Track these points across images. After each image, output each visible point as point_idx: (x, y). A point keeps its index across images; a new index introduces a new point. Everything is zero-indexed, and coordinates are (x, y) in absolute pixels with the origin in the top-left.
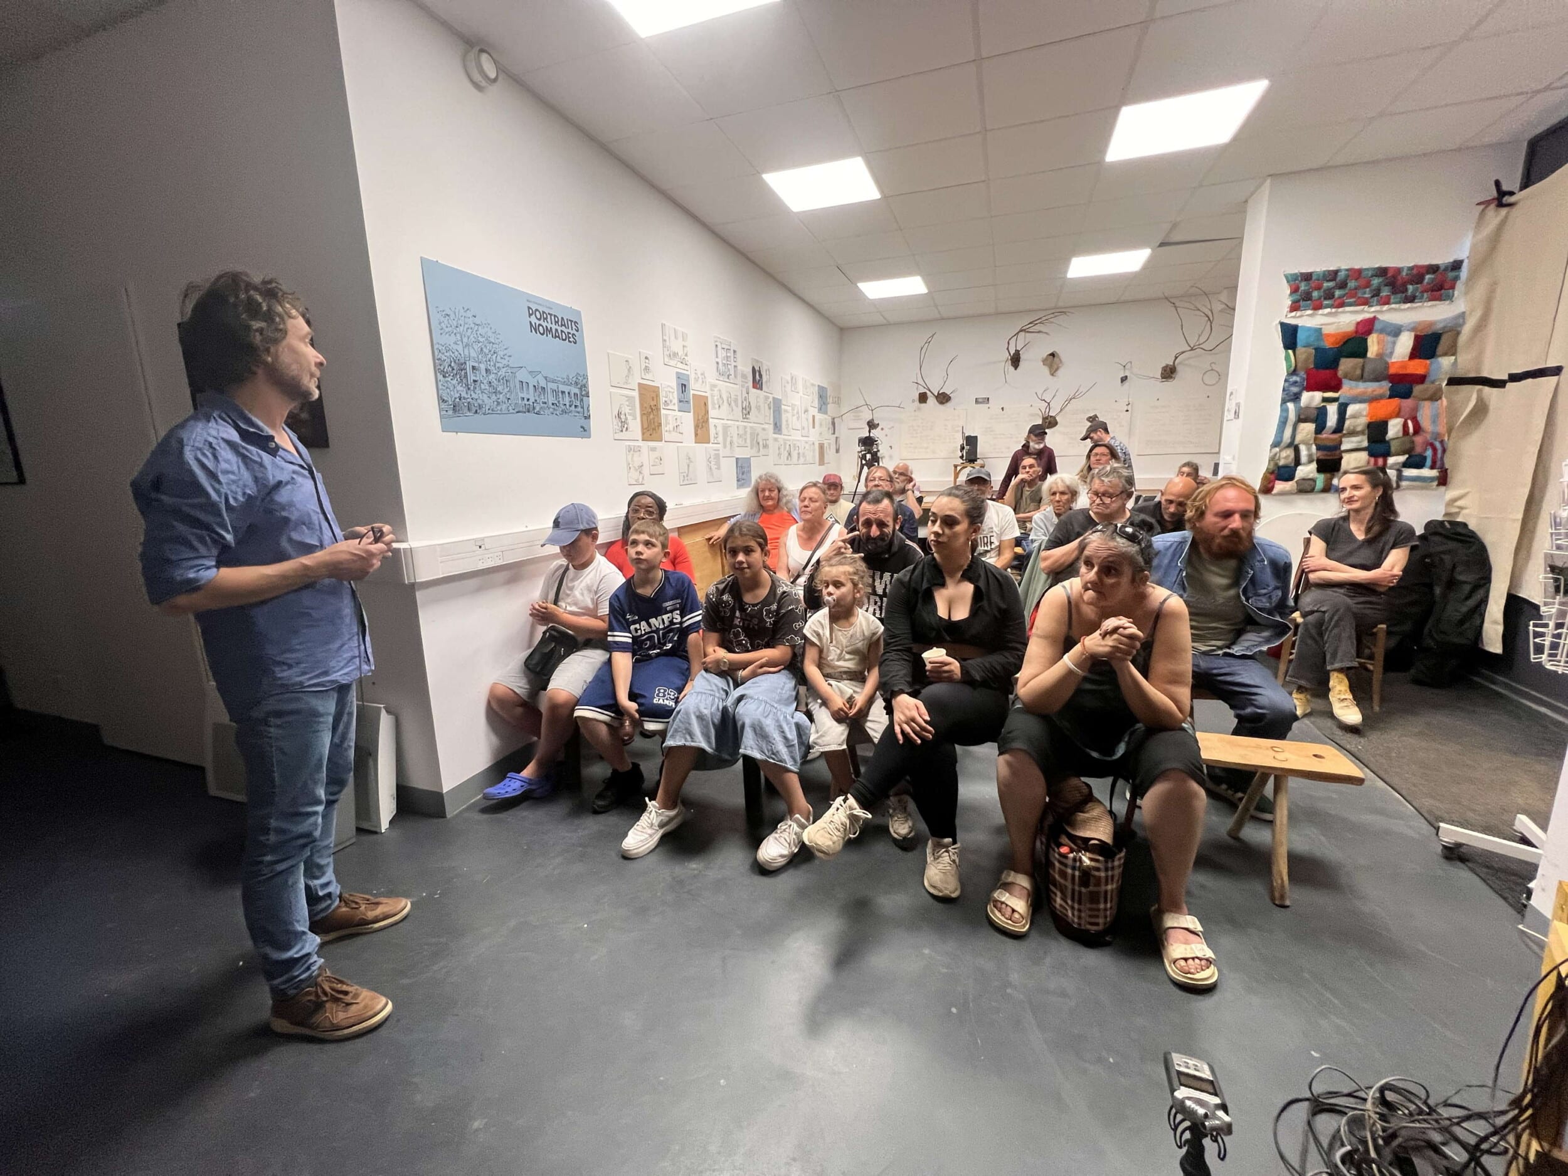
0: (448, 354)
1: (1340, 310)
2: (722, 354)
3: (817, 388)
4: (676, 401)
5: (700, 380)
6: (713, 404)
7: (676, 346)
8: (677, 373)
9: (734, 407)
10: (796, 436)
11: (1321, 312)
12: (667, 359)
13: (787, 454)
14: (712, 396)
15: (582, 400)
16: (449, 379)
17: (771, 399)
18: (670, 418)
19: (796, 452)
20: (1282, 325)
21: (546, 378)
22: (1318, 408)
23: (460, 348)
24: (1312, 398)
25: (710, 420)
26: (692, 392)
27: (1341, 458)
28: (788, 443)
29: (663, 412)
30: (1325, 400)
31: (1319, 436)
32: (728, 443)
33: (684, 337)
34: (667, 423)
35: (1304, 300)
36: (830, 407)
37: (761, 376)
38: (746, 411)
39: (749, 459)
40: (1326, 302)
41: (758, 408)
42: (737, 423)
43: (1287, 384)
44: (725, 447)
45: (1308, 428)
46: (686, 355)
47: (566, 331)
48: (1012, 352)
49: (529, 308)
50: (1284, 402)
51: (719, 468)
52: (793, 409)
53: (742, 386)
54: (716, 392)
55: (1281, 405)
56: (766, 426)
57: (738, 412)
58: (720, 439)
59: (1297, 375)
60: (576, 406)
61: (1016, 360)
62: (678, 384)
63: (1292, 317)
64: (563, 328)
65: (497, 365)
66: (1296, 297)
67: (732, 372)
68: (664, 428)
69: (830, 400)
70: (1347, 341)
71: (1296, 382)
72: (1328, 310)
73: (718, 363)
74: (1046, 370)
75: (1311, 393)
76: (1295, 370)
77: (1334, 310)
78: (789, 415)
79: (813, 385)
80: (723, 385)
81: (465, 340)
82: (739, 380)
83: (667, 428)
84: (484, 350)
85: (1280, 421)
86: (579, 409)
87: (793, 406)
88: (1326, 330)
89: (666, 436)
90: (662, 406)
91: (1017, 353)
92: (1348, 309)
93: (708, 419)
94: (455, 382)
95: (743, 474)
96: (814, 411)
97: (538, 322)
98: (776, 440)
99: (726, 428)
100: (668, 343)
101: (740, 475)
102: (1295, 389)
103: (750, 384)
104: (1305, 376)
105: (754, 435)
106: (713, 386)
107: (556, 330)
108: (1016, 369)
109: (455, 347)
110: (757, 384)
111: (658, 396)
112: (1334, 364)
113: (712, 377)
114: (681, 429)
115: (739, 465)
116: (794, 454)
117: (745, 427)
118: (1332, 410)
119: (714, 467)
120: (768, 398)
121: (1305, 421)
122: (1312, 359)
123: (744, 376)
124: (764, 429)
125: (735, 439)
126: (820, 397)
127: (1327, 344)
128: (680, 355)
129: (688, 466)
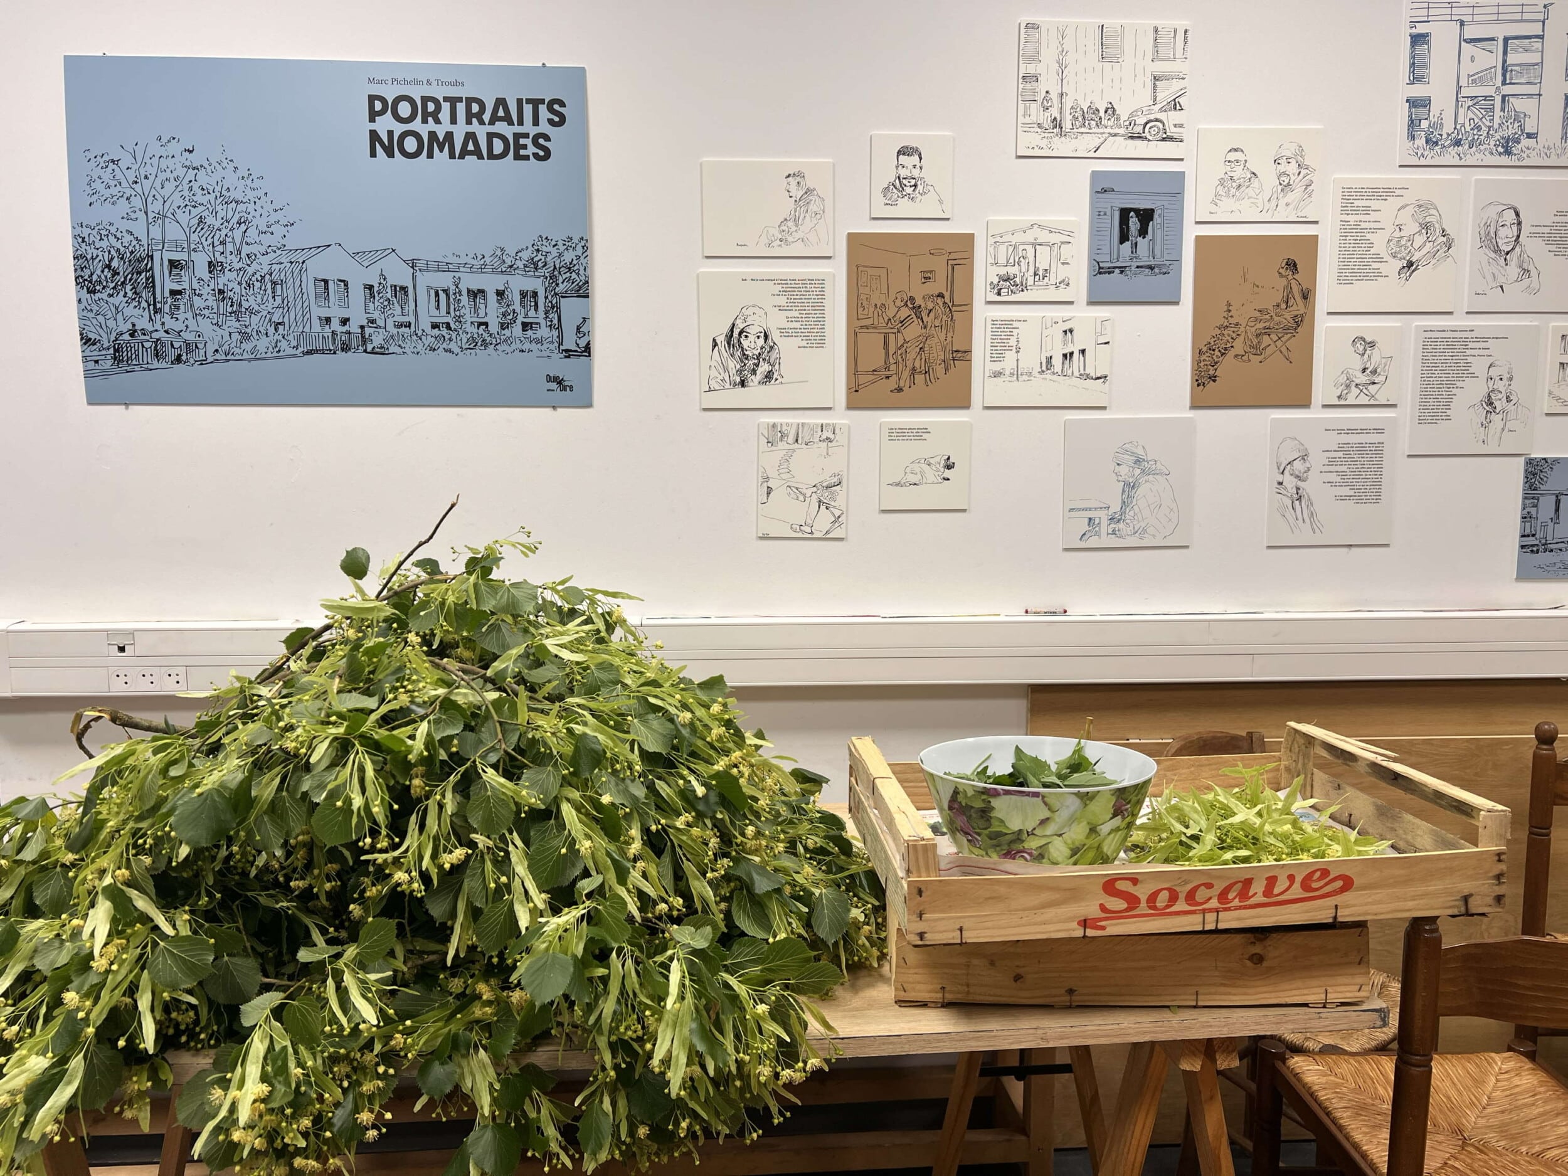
0: (104, 244)
2: (1463, 63)
4: (1075, 270)
6: (1359, 259)
7: (1109, 86)
8: (1100, 176)
9: (1547, 262)
12: (1031, 139)
14: (1358, 233)
15: (556, 308)
16: (104, 296)
18: (1028, 331)
21: (413, 264)
23: (139, 229)
25: (1326, 322)
26: (1197, 232)
29: (985, 312)
34: (1008, 348)
44: (1434, 416)
46: (1175, 107)
47: (508, 131)
49: (372, 99)
51: (1364, 498)
58: (1399, 391)
60: (525, 326)
62: (1097, 214)
64: (501, 127)
65: (246, 250)
68: (982, 365)
73: (1419, 103)
80: (1461, 185)
81: (155, 207)
83: (1007, 365)
84: (210, 220)
86: (544, 332)
89: (994, 390)
90: (982, 294)
94: (119, 299)
97: (399, 129)
99: (1451, 345)
100: (1048, 84)
106: (1364, 194)
107: (471, 136)
109: (130, 225)
111: (960, 263)
113: (1364, 158)
114: (1101, 363)
119: (1321, 492)
125: (1539, 386)
128: (1123, 113)
129: (1130, 487)
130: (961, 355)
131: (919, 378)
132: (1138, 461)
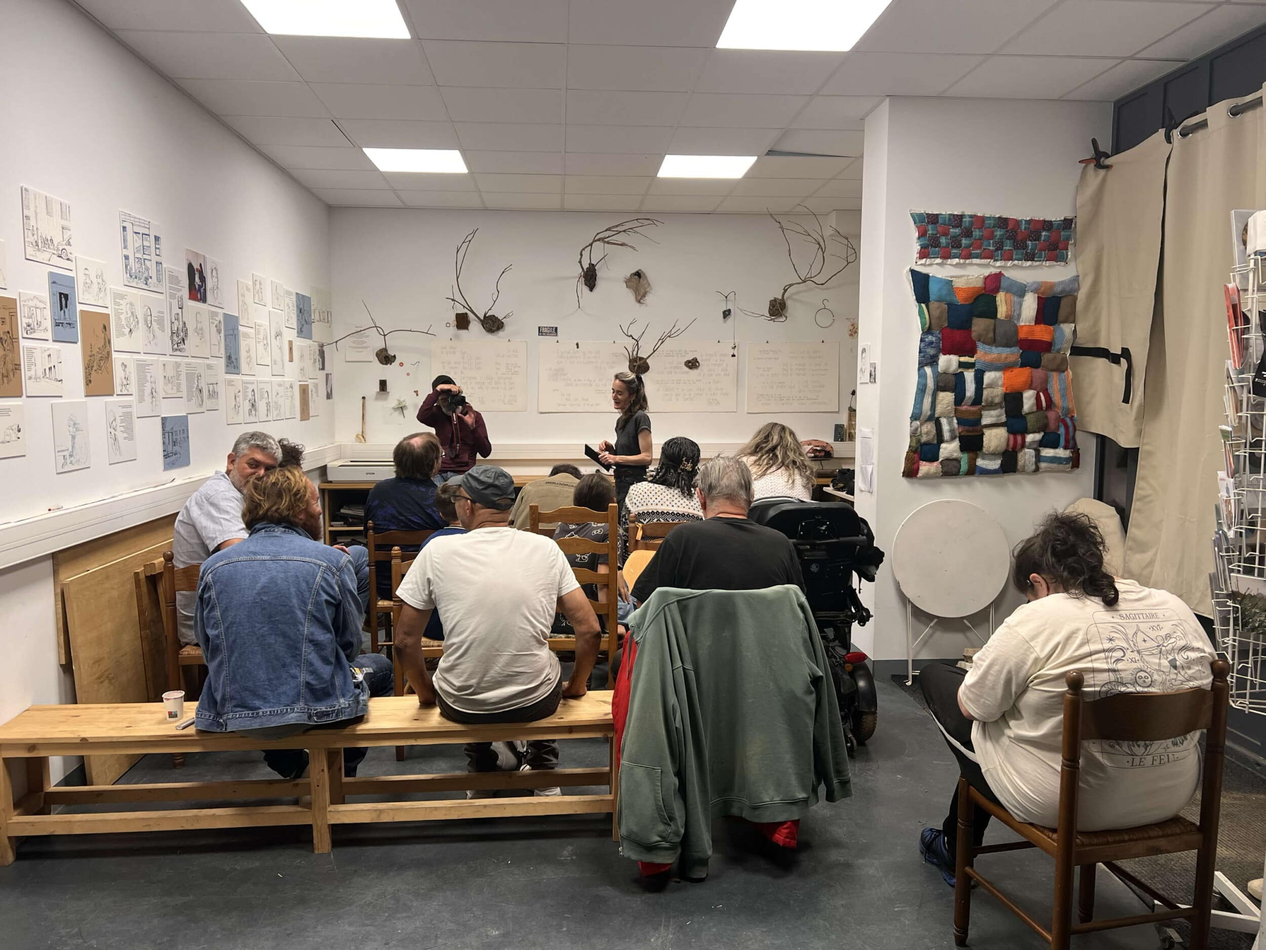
1: (968, 261)
2: (134, 242)
3: (294, 298)
4: (48, 323)
5: (95, 287)
6: (119, 326)
7: (50, 228)
8: (51, 274)
9: (158, 332)
10: (264, 376)
11: (949, 261)
12: (30, 250)
13: (247, 406)
14: (118, 314)
17: (221, 318)
18: (37, 354)
19: (264, 401)
20: (913, 272)
22: (955, 375)
24: (949, 361)
25: (115, 355)
26: (79, 307)
27: (983, 434)
28: (251, 387)
29: (23, 343)
30: (961, 365)
31: (959, 408)
32: (147, 391)
33: (65, 211)
34: (32, 364)
35: (932, 246)
36: (316, 328)
37: (203, 279)
38: (179, 338)
39: (185, 418)
40: (954, 251)
41: (199, 331)
42: (163, 358)
43: (923, 345)
44: (141, 400)
45: (946, 398)
46: (69, 244)
48: (586, 266)
50: (921, 366)
51: (130, 438)
52: (257, 333)
53: (172, 296)
54: (124, 307)
55: (919, 370)
56: (212, 361)
57: (164, 341)
58: (133, 388)
59: (932, 334)
61: (590, 278)
62: (52, 294)
63: (921, 265)
66: (925, 241)
67: (153, 273)
68: (25, 373)
69: (315, 316)
70: (978, 297)
71: (932, 343)
72: (957, 260)
73: (127, 258)
74: (630, 296)
75: (947, 357)
76: (930, 328)
77: (962, 261)
78: (251, 341)
79: (289, 293)
80: (137, 296)
82: (165, 287)
83: (32, 373)
85: (918, 388)
87: (256, 327)
88: (958, 284)
89: (29, 387)
90: (21, 333)
91: (592, 270)
92: (975, 261)
93: (109, 354)
95: (174, 443)
96: (291, 334)
98: (230, 383)
99: (142, 368)
100: (32, 222)
101: (170, 448)
102: (932, 351)
103: (185, 292)
104: (940, 336)
105: (193, 377)
106: (118, 296)
108: (591, 290)
110: (198, 291)
111: (13, 315)
112: (966, 326)
113: (116, 280)
114: (59, 373)
115: (168, 429)
116: (261, 406)
117: (178, 365)
118: (969, 375)
119: (121, 436)
120: (216, 314)
121: (944, 389)
122: (945, 315)
123: (174, 279)
124: (209, 367)
125: (160, 385)
126: (300, 311)
127: (959, 299)
128: (55, 243)
129: (74, 437)
130: (17, 367)
131: (5, 379)
132: (75, 424)
